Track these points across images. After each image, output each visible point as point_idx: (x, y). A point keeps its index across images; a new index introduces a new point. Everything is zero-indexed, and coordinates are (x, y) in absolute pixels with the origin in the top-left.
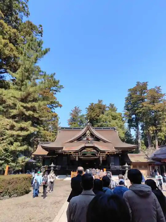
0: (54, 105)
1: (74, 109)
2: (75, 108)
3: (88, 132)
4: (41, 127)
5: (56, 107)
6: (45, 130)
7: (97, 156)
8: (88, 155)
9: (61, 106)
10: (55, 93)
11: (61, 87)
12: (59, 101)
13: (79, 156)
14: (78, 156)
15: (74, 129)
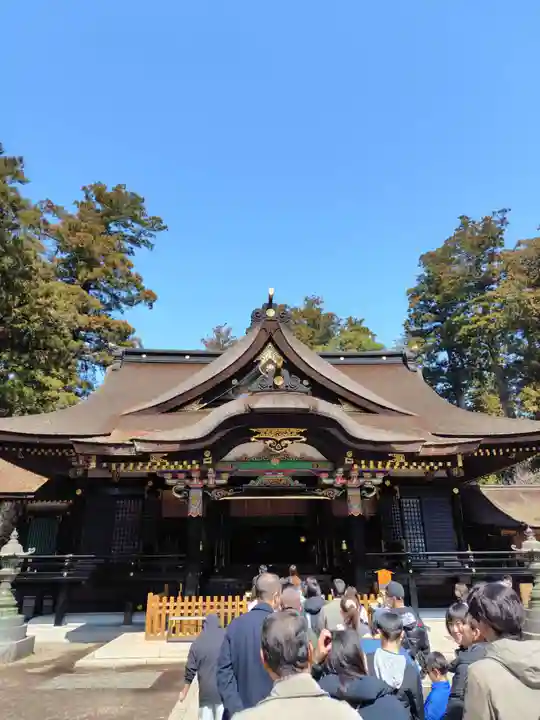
0: (124, 294)
1: (213, 336)
2: (218, 331)
3: (269, 354)
4: (49, 378)
5: (130, 302)
6: (69, 390)
7: (331, 486)
8: (267, 479)
9: (150, 298)
10: (131, 253)
11: (157, 224)
12: (142, 275)
13: (211, 482)
14: (205, 487)
15: (194, 359)
